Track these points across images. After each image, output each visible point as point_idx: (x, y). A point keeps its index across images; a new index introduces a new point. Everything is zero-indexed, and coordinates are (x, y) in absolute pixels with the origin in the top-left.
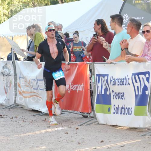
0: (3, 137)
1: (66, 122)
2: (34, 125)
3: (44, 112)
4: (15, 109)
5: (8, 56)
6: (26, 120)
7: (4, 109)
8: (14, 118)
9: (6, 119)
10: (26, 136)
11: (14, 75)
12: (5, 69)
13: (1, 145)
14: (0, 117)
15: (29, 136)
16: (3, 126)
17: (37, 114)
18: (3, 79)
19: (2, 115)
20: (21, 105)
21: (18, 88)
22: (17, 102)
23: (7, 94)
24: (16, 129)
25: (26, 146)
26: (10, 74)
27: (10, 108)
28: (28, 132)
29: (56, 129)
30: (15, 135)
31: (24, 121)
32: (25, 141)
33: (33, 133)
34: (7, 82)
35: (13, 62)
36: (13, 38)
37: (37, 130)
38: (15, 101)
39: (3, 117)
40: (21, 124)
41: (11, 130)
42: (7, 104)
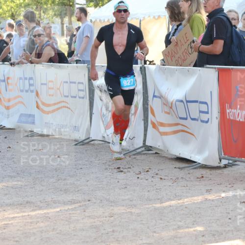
0: (123, 208)
1: (241, 181)
2: (182, 186)
3: (199, 162)
4: (145, 156)
6: (166, 178)
8: (142, 174)
9: (128, 174)
10: (166, 207)
11: (143, 92)
13: (120, 224)
14: (118, 170)
15: (172, 208)
16: (123, 188)
17: (187, 165)
19: (121, 167)
20: (156, 148)
21: (150, 116)
22: (148, 143)
23: (130, 127)
24: (147, 194)
25: (166, 225)
26: (135, 91)
27: (134, 155)
28: (170, 200)
29: (223, 195)
30: (146, 205)
31: (161, 179)
32: (164, 216)
33: (179, 201)
35: (141, 68)
36: (142, 22)
37: (187, 197)
38: (145, 141)
39: (122, 171)
40: (155, 185)
41: (138, 196)
42: (129, 147)
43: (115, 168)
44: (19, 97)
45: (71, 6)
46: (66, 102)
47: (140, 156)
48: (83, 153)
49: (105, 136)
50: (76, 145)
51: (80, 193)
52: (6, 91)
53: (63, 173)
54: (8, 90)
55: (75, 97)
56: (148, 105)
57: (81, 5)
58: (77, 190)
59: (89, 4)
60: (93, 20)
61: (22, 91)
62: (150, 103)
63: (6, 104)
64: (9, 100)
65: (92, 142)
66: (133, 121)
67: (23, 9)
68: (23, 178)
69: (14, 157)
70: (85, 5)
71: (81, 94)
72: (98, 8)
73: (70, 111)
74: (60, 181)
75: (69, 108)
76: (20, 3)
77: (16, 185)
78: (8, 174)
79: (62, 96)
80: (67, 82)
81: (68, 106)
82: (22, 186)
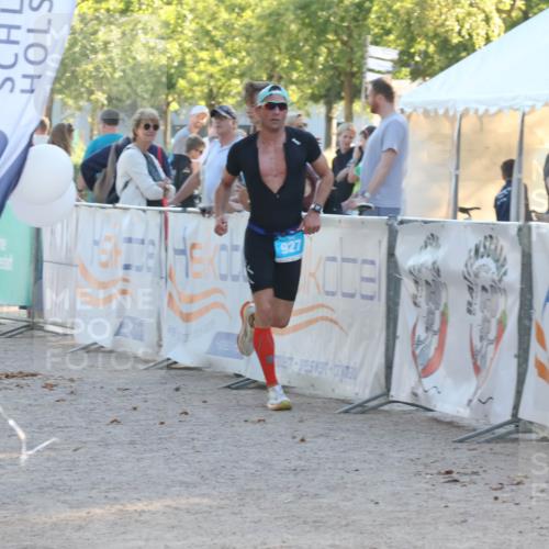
5: (497, 200)
7: (461, 441)
8: (507, 488)
9: (472, 487)
11: (522, 289)
12: (481, 261)
14: (448, 477)
16: (457, 523)
18: (470, 304)
19: (455, 470)
21: (534, 346)
23: (483, 373)
24: (515, 538)
26: (502, 286)
27: (488, 441)
34: (486, 321)
35: (520, 229)
36: (526, 118)
38: (516, 407)
39: (456, 481)
40: (538, 518)
41: (495, 543)
42: (477, 420)
43: (439, 473)
44: (217, 291)
45: (353, 75)
46: (327, 307)
47: (502, 445)
48: (364, 433)
49: (420, 392)
50: (346, 412)
51: (352, 531)
52: (187, 275)
53: (313, 480)
54: (190, 274)
55: (352, 296)
56: (530, 319)
57: (379, 72)
58: (344, 523)
59: (399, 72)
60: (408, 110)
61: (223, 277)
62: (537, 314)
63: (185, 308)
64: (192, 300)
65: (386, 408)
66: (492, 359)
67: (236, 81)
68: (214, 488)
69: (195, 436)
70: (388, 72)
71: (369, 289)
72: (419, 80)
73: (336, 328)
74: (304, 500)
75: (336, 323)
76: (231, 67)
77: (198, 504)
78: (181, 478)
79: (319, 292)
80: (334, 259)
81: (334, 317)
82: (210, 507)
